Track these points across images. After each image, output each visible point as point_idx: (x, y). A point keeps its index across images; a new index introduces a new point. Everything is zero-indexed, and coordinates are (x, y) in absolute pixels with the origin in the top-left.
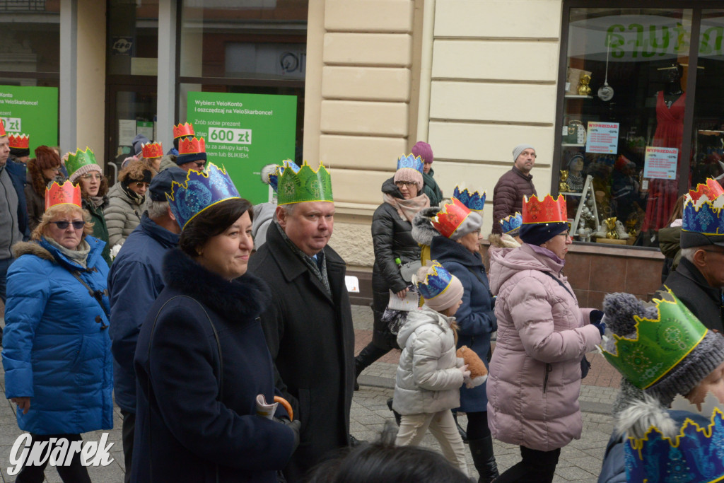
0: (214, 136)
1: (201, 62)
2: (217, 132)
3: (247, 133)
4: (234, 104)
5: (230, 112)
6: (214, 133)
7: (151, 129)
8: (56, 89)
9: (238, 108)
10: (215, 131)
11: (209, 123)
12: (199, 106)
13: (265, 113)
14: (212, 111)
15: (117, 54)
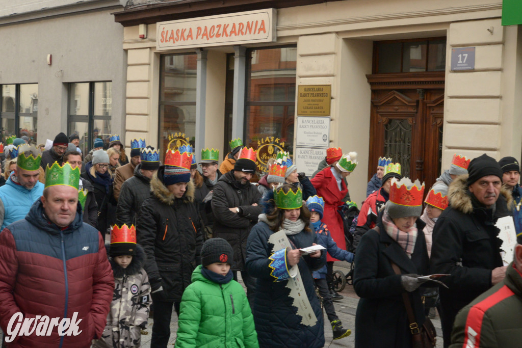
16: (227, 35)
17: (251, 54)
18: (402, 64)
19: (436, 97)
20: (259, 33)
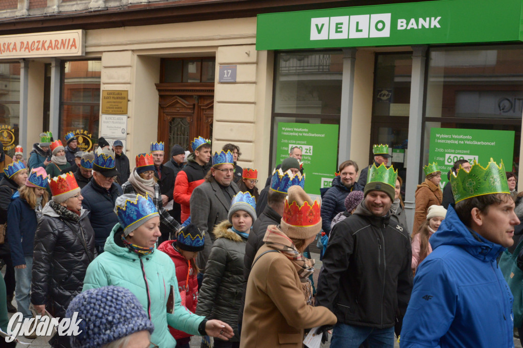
0: (449, 160)
1: (441, 106)
2: (452, 158)
3: (474, 158)
4: (465, 137)
5: (462, 142)
6: (449, 158)
7: (403, 154)
8: (338, 126)
9: (468, 140)
10: (450, 156)
11: (446, 151)
12: (438, 138)
13: (489, 144)
14: (449, 142)
15: (380, 101)
16: (45, 49)
17: (64, 65)
18: (182, 76)
19: (208, 102)
20: (71, 48)
